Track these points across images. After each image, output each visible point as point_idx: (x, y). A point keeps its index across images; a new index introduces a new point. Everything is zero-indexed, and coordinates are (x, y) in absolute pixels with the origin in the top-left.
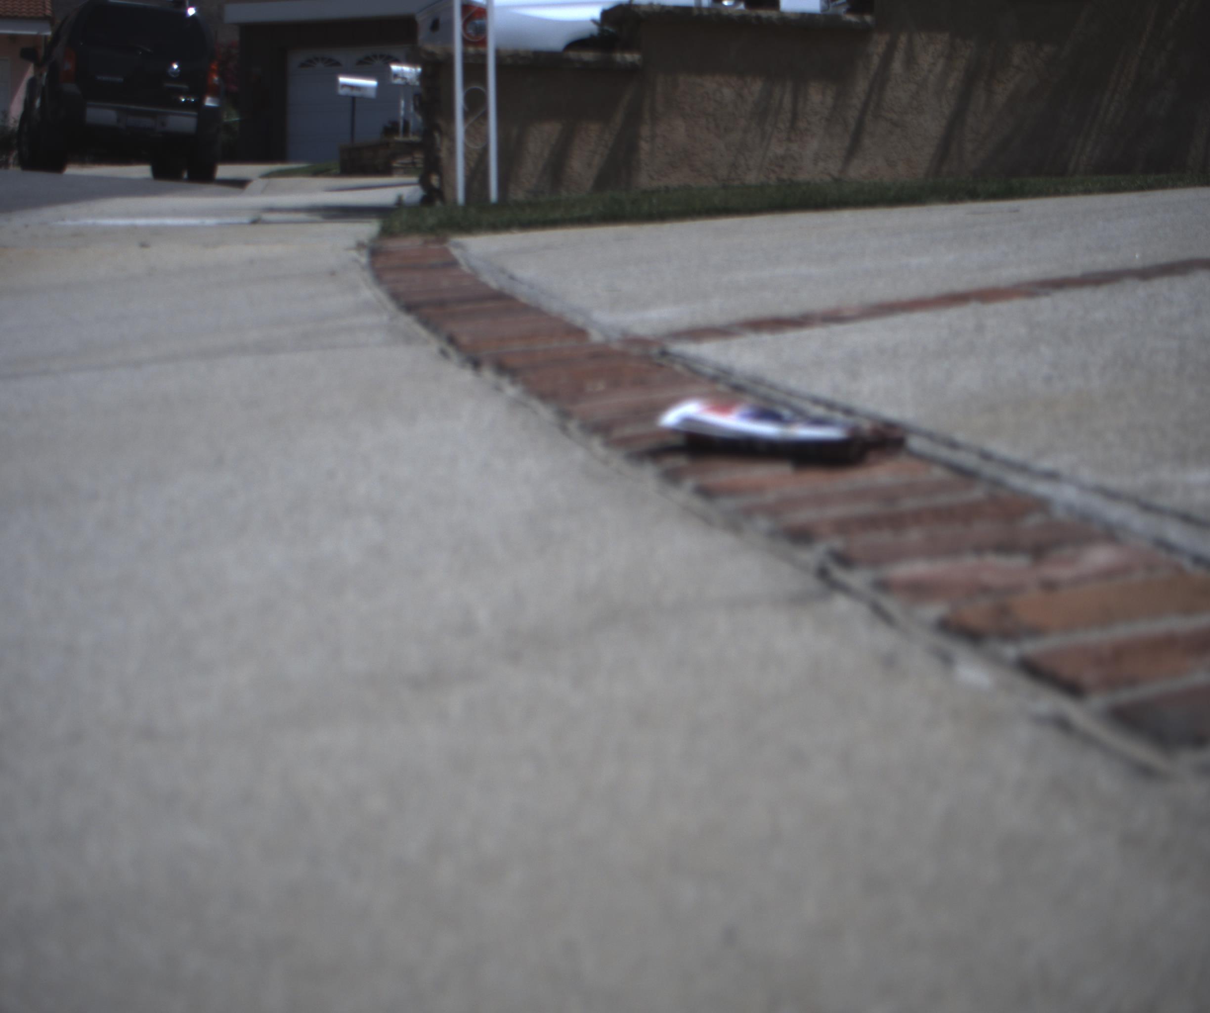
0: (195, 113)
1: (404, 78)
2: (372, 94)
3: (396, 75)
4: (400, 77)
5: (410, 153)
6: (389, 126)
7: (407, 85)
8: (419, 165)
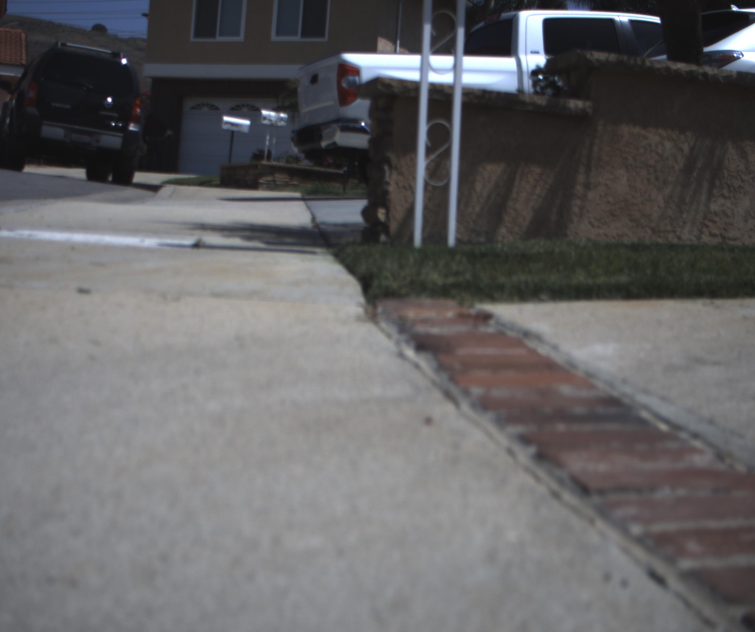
0: (121, 135)
1: (270, 120)
2: (246, 130)
3: (265, 118)
4: (267, 119)
5: (272, 174)
6: (257, 153)
7: (272, 125)
8: (278, 183)
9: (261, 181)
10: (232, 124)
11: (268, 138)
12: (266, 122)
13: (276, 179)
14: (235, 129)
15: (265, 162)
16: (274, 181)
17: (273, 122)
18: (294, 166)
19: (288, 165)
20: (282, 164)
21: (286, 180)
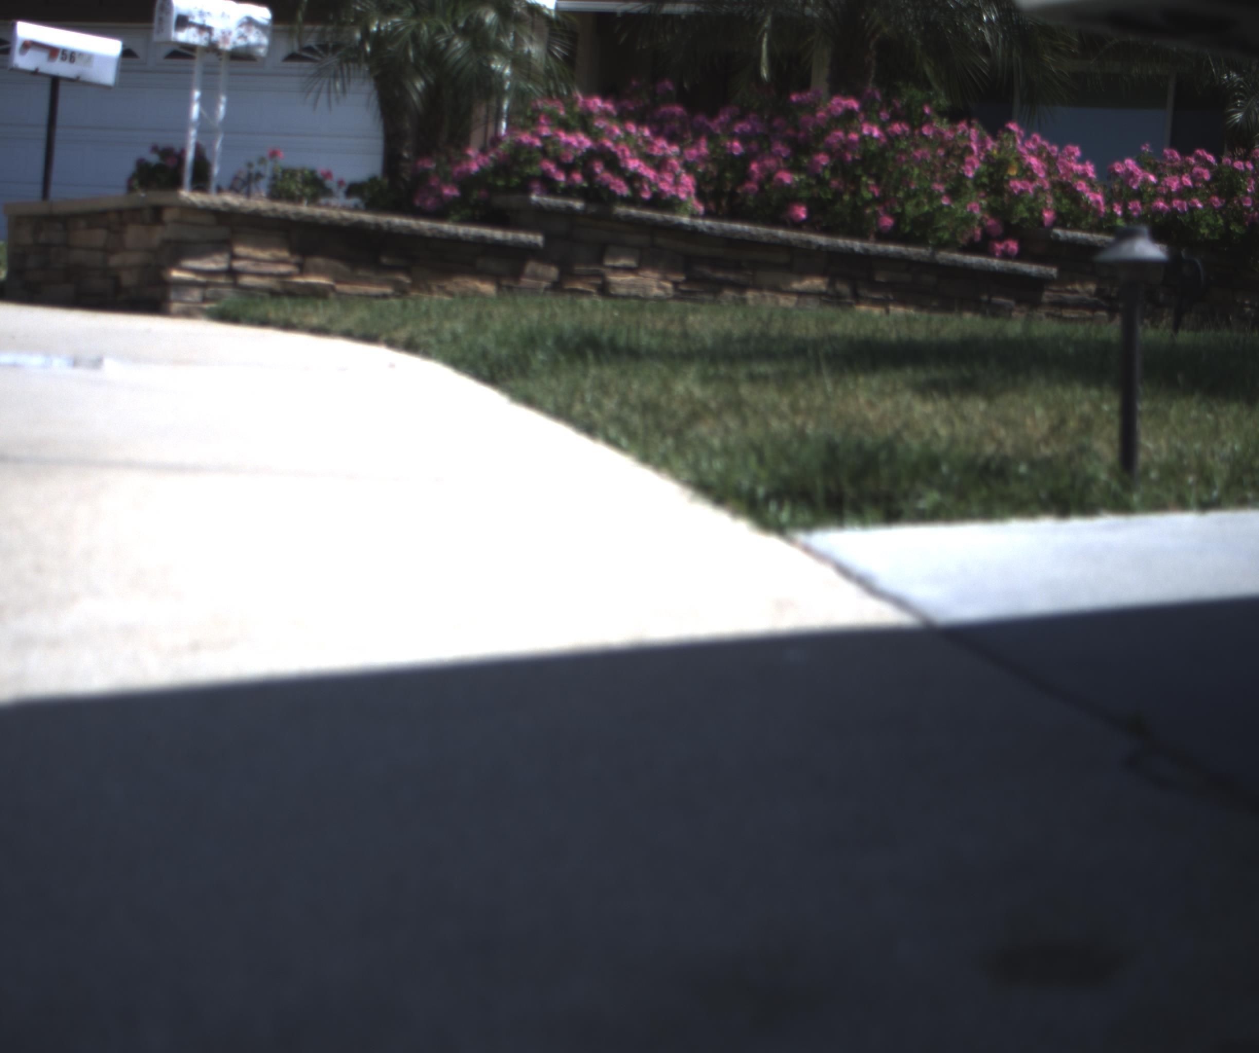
1: (204, 28)
2: (108, 76)
5: (222, 245)
6: (154, 159)
7: (212, 48)
8: (246, 280)
9: (176, 274)
10: (53, 52)
11: (197, 94)
12: (187, 36)
13: (237, 264)
14: (60, 68)
15: (186, 194)
16: (232, 273)
17: (217, 35)
18: (305, 208)
19: (284, 207)
20: (259, 202)
21: (283, 269)
